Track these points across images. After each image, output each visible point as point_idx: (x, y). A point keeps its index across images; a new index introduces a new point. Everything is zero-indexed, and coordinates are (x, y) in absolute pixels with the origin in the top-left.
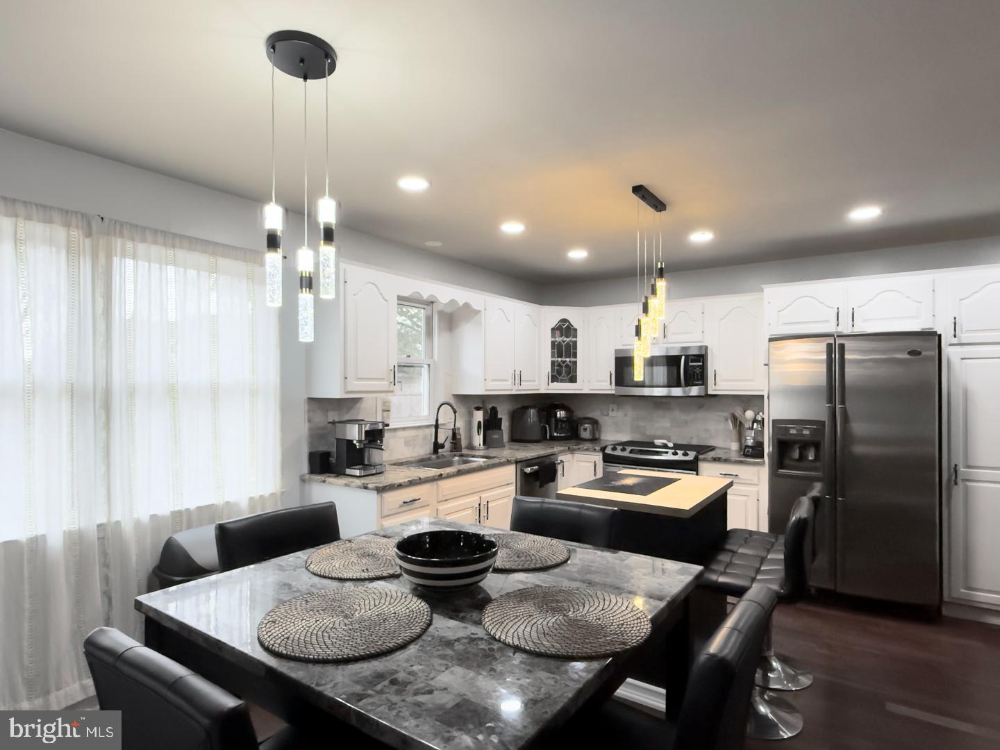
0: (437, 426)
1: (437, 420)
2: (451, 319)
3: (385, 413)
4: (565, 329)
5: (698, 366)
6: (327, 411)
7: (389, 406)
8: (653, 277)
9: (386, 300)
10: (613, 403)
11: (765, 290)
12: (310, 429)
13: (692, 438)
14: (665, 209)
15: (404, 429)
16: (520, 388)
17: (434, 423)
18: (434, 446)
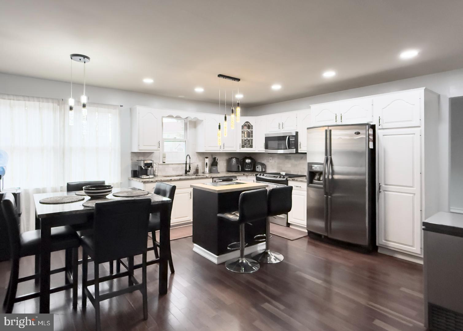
0: (186, 164)
1: (186, 162)
2: (194, 124)
3: (164, 158)
4: (248, 126)
5: (293, 140)
6: (139, 156)
7: (165, 156)
8: (232, 107)
9: (156, 118)
10: (271, 157)
11: (311, 107)
12: (132, 163)
13: (298, 172)
14: (240, 81)
15: (172, 164)
16: (224, 150)
17: (185, 163)
18: (185, 171)
